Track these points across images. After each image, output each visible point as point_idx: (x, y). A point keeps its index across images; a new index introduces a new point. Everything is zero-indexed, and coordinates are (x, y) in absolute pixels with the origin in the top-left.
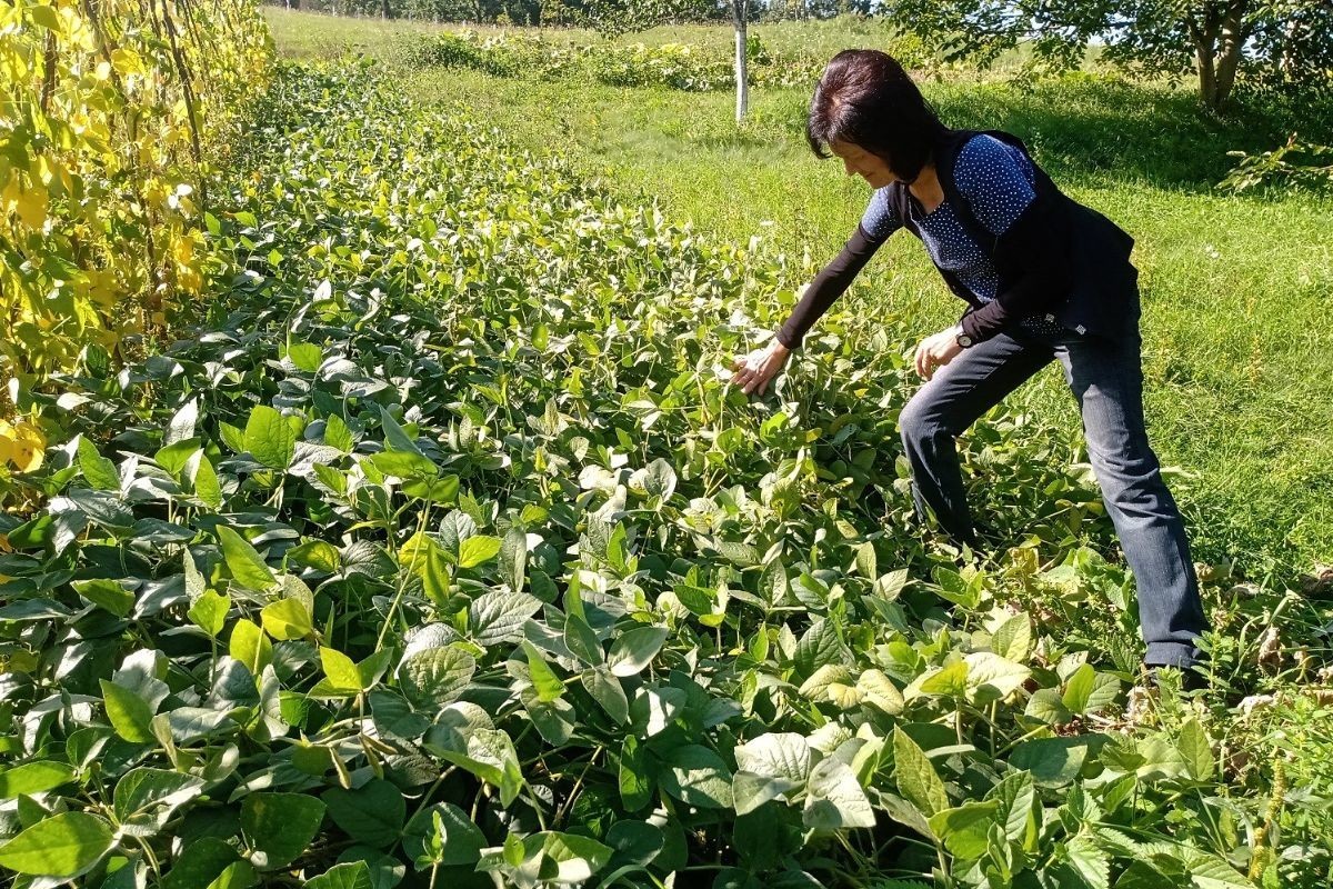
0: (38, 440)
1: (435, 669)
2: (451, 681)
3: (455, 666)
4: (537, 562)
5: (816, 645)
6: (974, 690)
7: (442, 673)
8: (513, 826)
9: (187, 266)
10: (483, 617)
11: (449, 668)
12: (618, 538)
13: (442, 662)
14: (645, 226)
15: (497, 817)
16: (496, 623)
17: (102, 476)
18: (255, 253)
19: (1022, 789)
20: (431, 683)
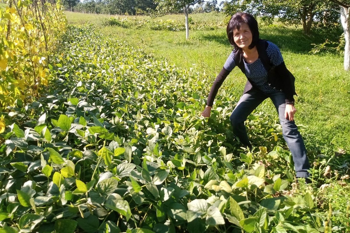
0: (3, 125)
1: (107, 185)
2: (111, 188)
3: (112, 183)
4: (135, 154)
5: (209, 174)
6: (250, 186)
7: (109, 185)
8: (128, 226)
9: (44, 78)
10: (120, 170)
11: (111, 184)
12: (157, 147)
13: (109, 182)
14: (163, 66)
15: (124, 224)
16: (123, 171)
17: (19, 134)
18: (62, 74)
19: (263, 213)
20: (106, 188)
